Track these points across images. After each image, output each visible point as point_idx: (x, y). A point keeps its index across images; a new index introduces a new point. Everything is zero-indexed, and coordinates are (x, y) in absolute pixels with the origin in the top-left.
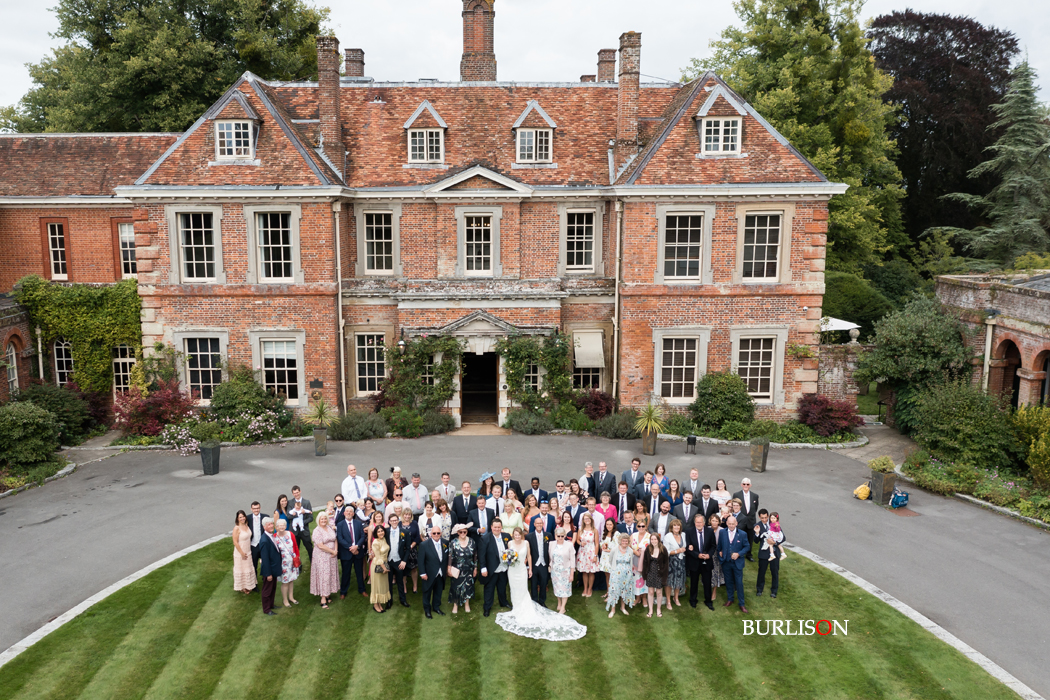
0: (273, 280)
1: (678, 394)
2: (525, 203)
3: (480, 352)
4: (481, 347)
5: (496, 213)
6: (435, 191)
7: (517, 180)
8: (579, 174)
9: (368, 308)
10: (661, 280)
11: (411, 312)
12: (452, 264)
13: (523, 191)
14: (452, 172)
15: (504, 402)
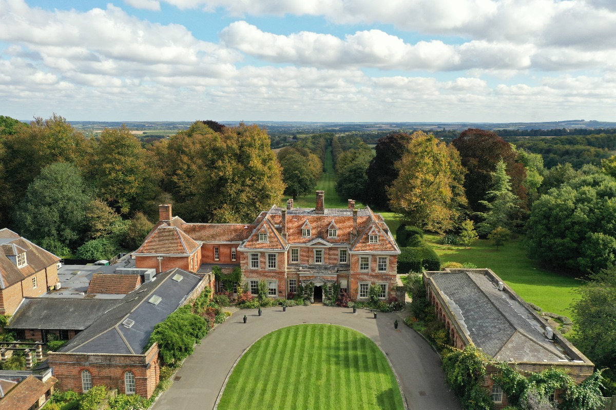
0: (271, 268)
1: (364, 296)
2: (330, 249)
3: (318, 286)
4: (318, 285)
5: (323, 250)
6: (309, 245)
7: (328, 242)
8: (343, 240)
9: (293, 274)
10: (359, 271)
11: (302, 277)
12: (312, 262)
13: (330, 245)
14: (313, 239)
15: (324, 297)
